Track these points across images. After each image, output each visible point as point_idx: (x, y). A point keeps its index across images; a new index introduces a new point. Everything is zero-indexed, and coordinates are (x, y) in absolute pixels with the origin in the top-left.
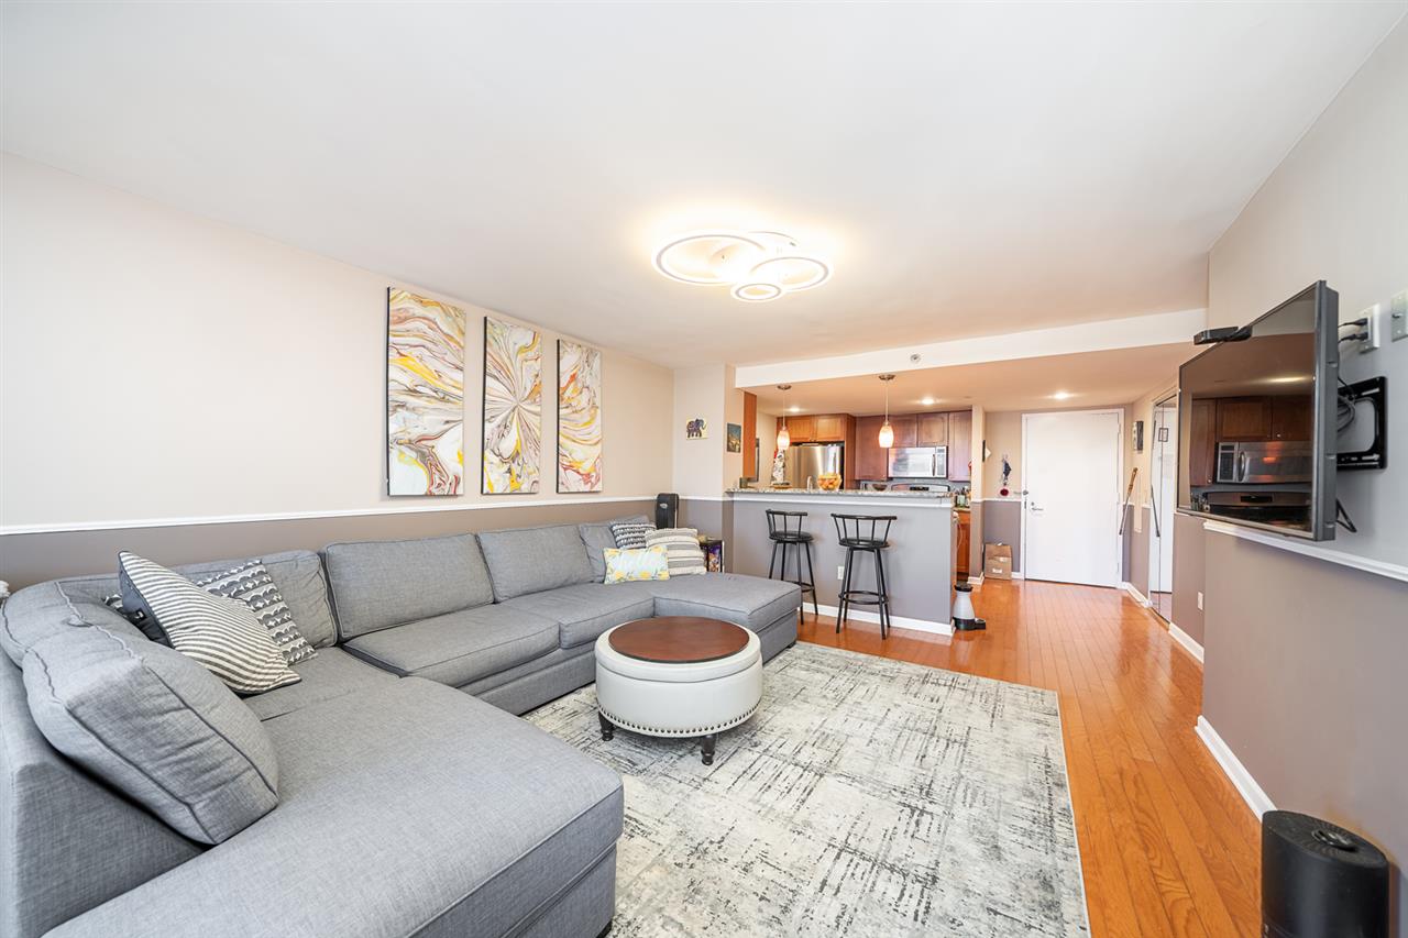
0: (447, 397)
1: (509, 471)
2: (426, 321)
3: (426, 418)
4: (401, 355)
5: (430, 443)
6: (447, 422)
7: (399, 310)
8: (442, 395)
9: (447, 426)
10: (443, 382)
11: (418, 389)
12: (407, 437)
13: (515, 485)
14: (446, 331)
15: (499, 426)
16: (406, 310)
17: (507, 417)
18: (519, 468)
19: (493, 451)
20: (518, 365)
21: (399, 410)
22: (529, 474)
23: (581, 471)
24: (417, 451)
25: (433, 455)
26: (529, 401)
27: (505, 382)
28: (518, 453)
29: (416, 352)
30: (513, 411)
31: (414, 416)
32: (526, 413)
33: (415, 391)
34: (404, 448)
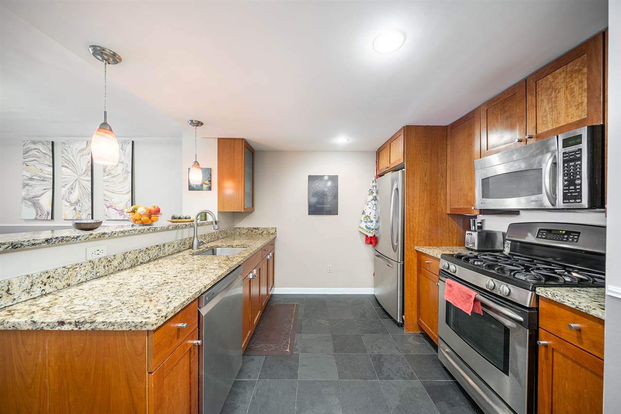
0: (45, 179)
1: (75, 209)
2: (36, 150)
3: (36, 189)
4: (27, 165)
5: (36, 199)
6: (45, 189)
7: (26, 148)
8: (42, 178)
9: (45, 191)
10: (43, 173)
12: (29, 196)
13: (78, 216)
14: (44, 151)
15: (69, 189)
16: (29, 148)
17: (73, 184)
18: (80, 207)
19: (66, 200)
20: (78, 158)
21: (26, 187)
22: (86, 211)
23: (117, 208)
24: (31, 202)
25: (38, 203)
26: (84, 175)
28: (79, 201)
29: (32, 163)
30: (76, 181)
31: (32, 188)
32: (83, 181)
33: (32, 178)
34: (26, 201)
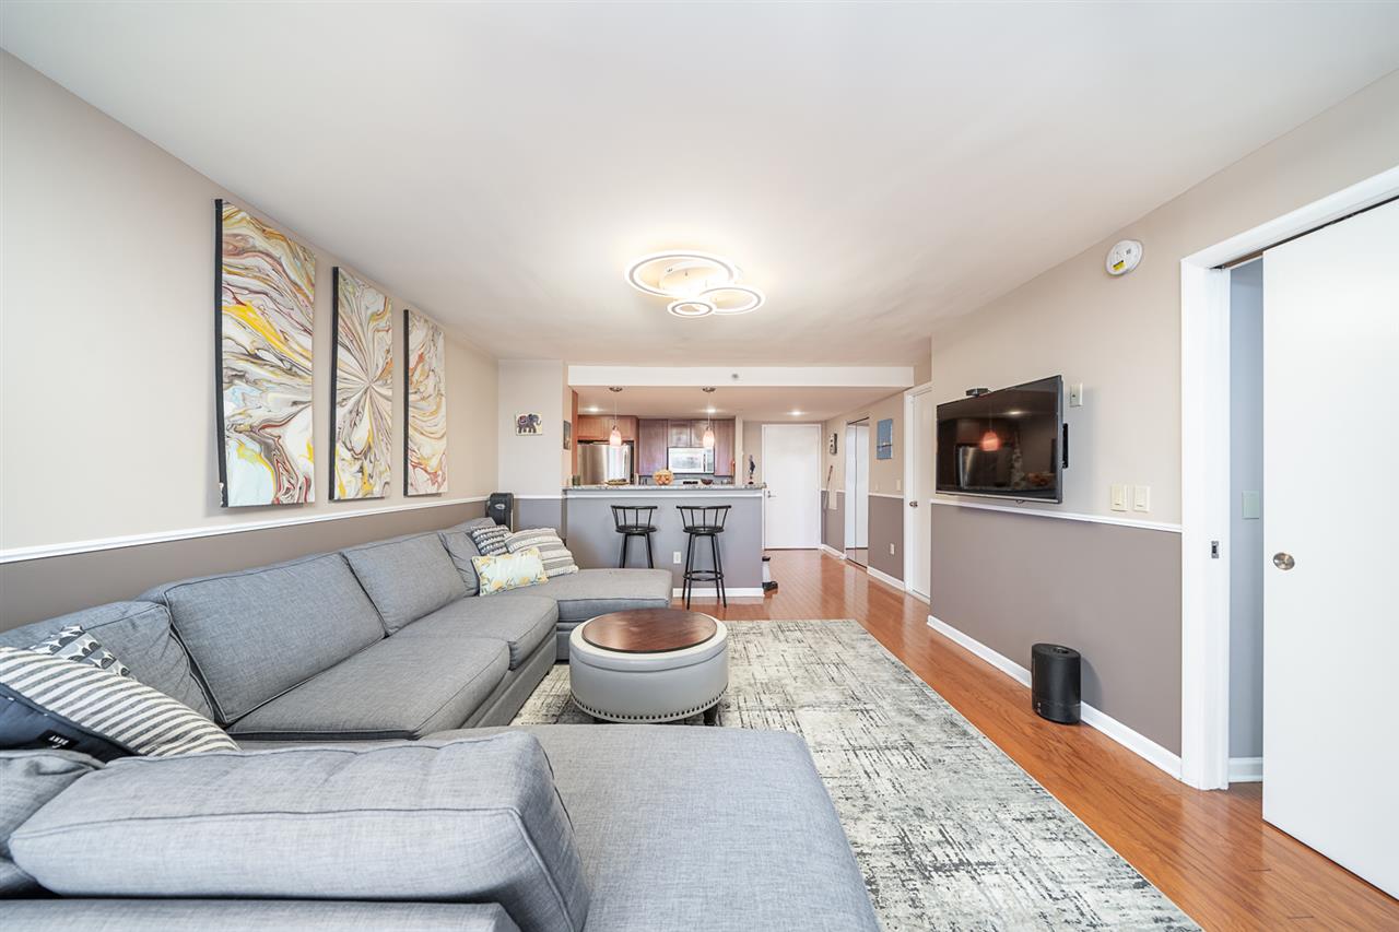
0: (294, 369)
1: (361, 470)
2: (268, 259)
3: (271, 395)
4: (239, 303)
5: (275, 432)
6: (295, 403)
7: (236, 235)
8: (288, 366)
9: (295, 409)
10: (290, 348)
11: (260, 353)
12: (248, 422)
13: (367, 487)
14: (293, 277)
15: (351, 412)
16: (244, 238)
17: (359, 401)
18: (371, 465)
19: (344, 443)
20: (370, 335)
21: (236, 381)
22: (381, 473)
23: (429, 469)
24: (261, 443)
25: (280, 449)
26: (380, 382)
27: (357, 355)
28: (370, 447)
29: (259, 300)
30: (365, 392)
31: (256, 393)
32: (379, 397)
33: (256, 357)
34: (243, 437)
